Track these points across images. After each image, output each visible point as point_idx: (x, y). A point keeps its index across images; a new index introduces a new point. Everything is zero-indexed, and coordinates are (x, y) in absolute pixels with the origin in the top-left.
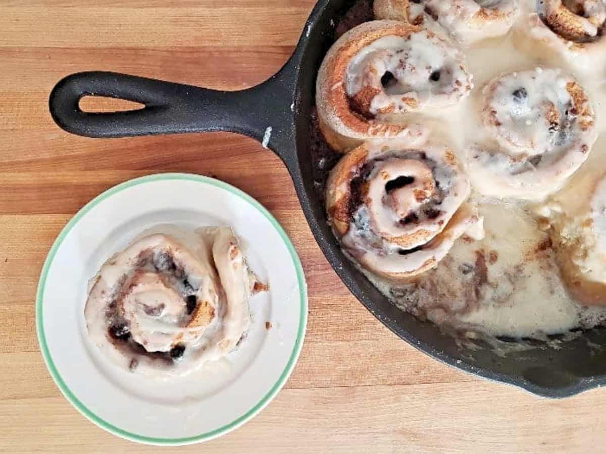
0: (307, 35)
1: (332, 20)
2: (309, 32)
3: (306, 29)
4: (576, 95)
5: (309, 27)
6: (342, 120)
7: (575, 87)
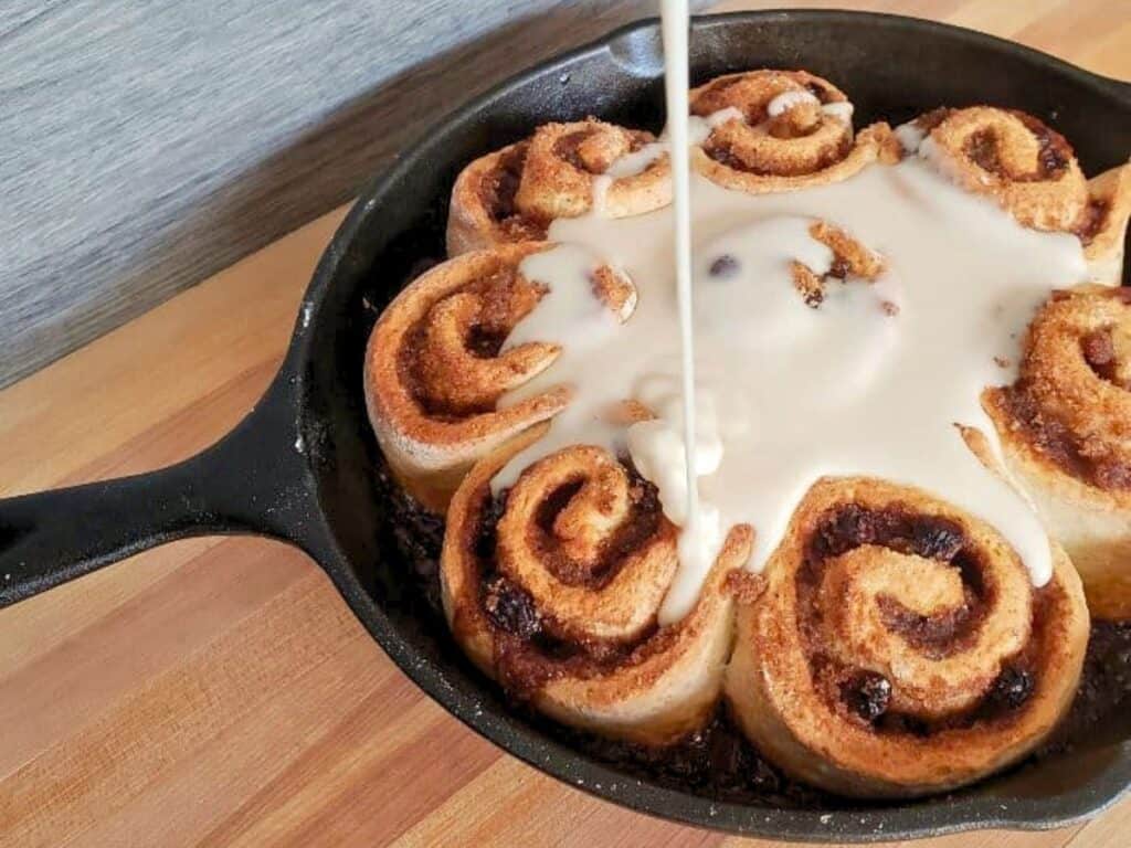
0: (306, 325)
1: (365, 300)
2: (307, 318)
3: (302, 315)
4: (832, 238)
5: (307, 312)
6: (413, 437)
7: (824, 230)
